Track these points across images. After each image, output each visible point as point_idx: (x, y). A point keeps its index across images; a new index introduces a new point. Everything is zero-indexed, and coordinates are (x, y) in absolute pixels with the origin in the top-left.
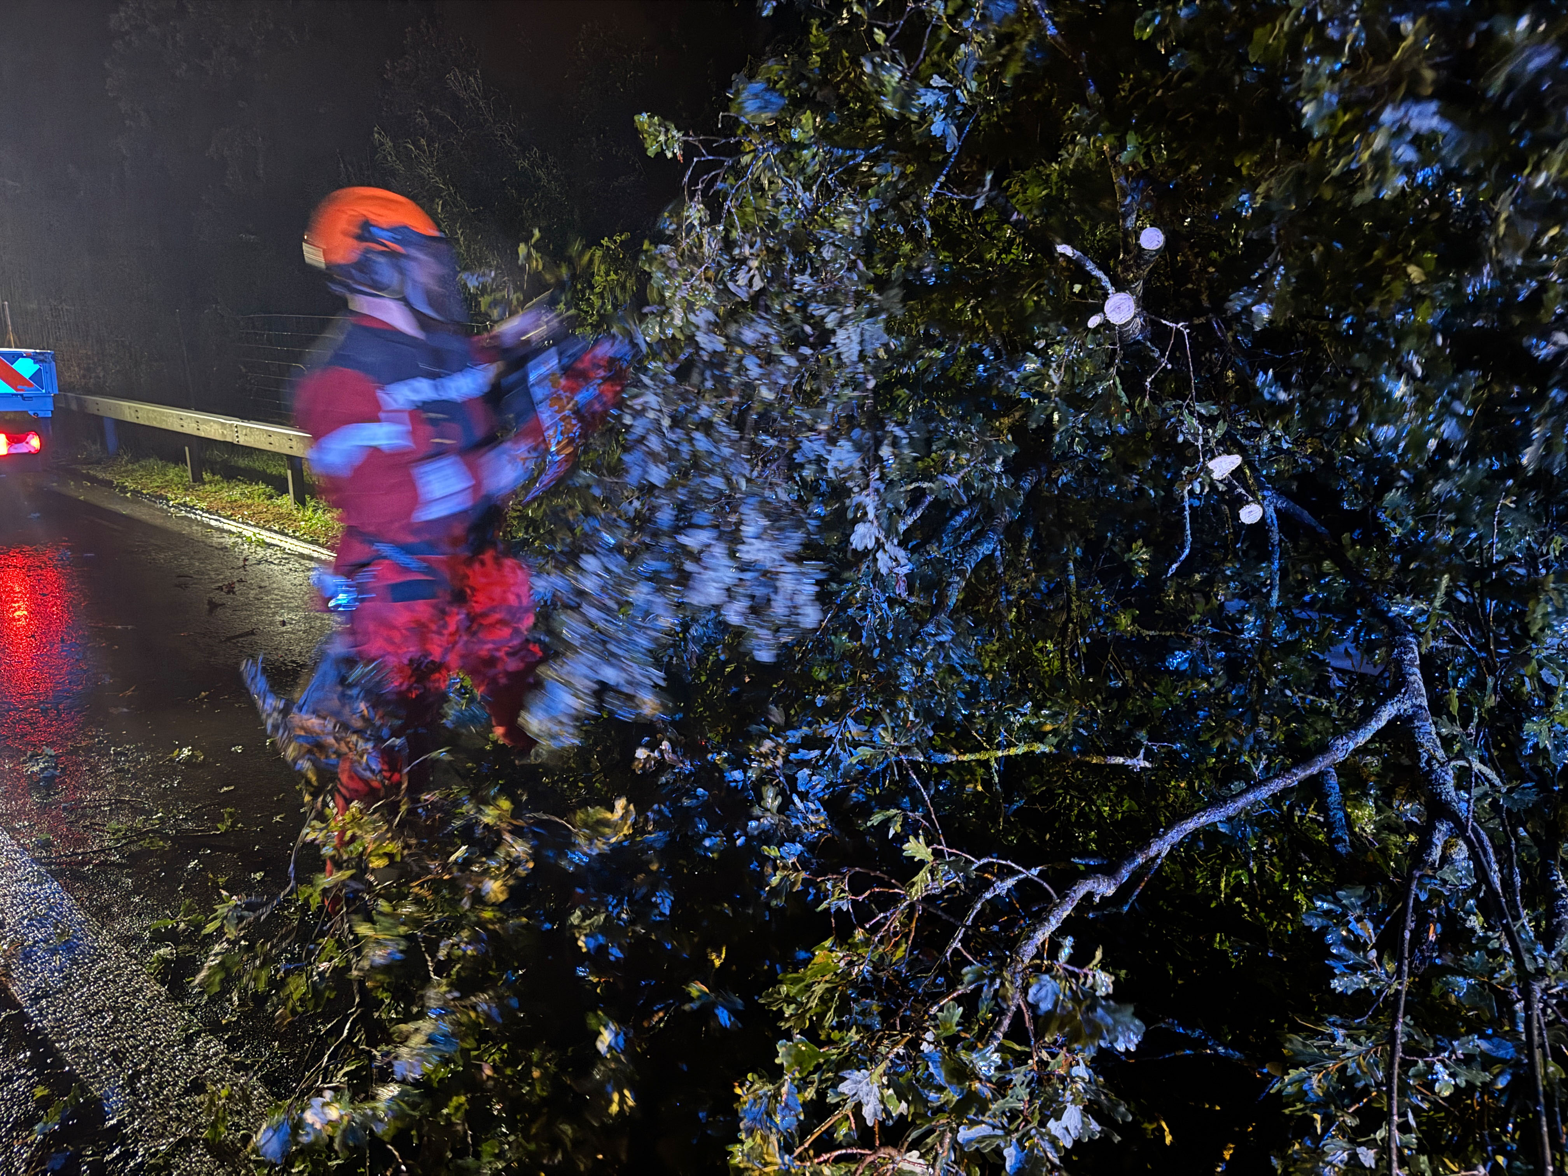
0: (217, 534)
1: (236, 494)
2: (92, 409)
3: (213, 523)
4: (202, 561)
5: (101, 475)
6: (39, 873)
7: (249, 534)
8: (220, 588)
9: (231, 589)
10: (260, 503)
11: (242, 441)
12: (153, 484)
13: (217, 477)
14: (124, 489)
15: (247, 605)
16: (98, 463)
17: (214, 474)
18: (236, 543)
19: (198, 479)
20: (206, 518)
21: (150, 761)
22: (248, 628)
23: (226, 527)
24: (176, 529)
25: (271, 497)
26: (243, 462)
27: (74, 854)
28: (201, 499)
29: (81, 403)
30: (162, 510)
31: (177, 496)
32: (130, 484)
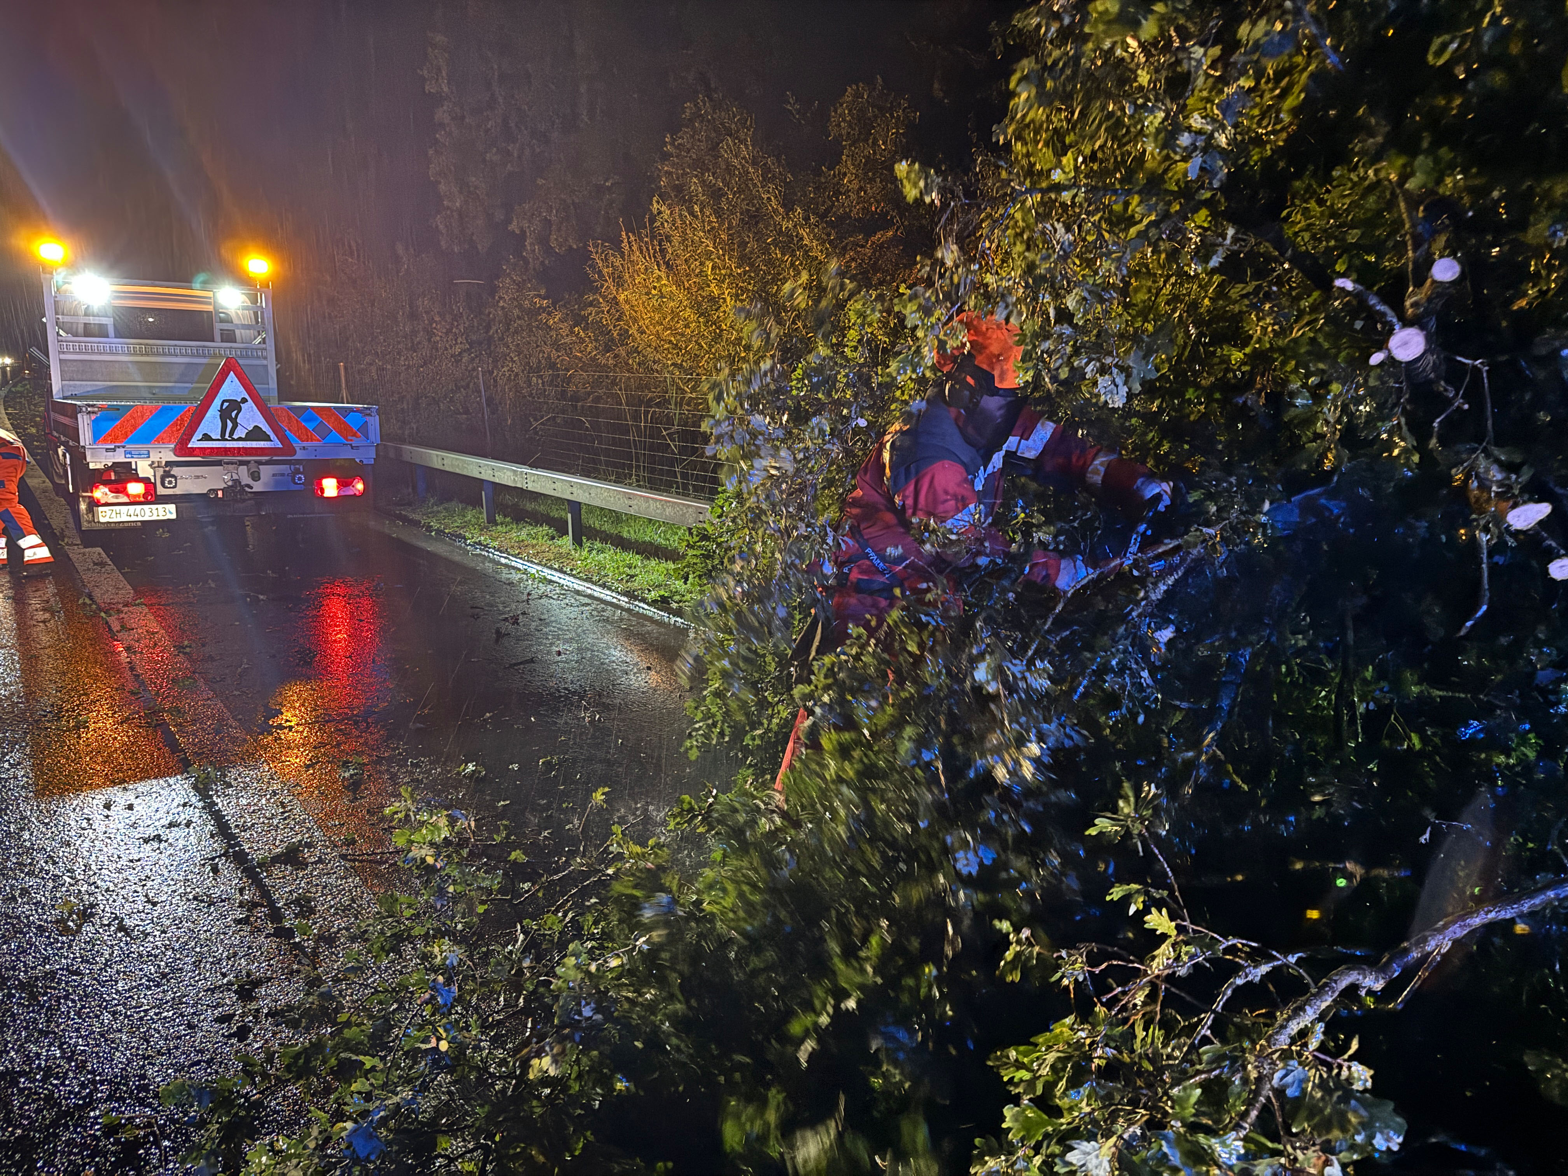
0: (505, 571)
1: (523, 534)
2: (406, 458)
3: (503, 561)
4: (492, 594)
5: (412, 516)
6: (346, 868)
7: (534, 571)
8: (506, 619)
9: (516, 621)
10: (544, 544)
11: (531, 487)
12: (453, 525)
13: (508, 519)
14: (429, 529)
15: (528, 635)
16: (410, 504)
17: (505, 516)
18: (521, 580)
19: (492, 521)
20: (496, 556)
21: (439, 775)
22: (529, 656)
23: (513, 564)
24: (472, 565)
25: (553, 538)
26: (530, 506)
27: (373, 853)
28: (494, 539)
29: (399, 451)
30: (460, 548)
31: (473, 535)
32: (434, 524)
